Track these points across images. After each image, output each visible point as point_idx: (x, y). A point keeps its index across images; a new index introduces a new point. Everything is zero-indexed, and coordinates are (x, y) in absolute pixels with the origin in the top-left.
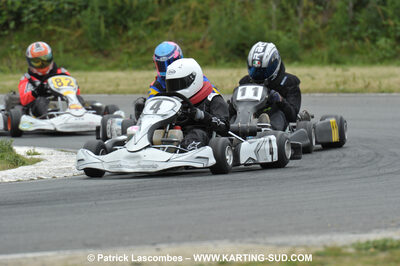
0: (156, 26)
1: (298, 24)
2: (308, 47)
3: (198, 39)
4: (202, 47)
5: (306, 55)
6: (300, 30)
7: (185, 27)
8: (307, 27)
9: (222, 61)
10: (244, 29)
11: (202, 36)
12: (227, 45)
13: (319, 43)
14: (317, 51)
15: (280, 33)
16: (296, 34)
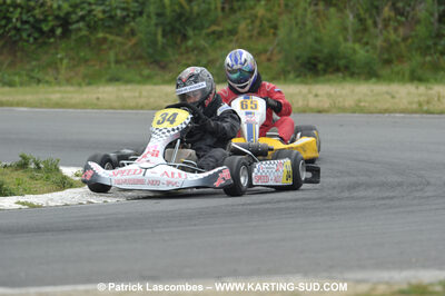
0: (219, 36)
1: (377, 36)
2: (388, 62)
3: (265, 51)
4: (269, 60)
5: (385, 71)
6: (379, 42)
7: (251, 37)
8: (387, 40)
9: (292, 76)
10: (317, 40)
11: (270, 48)
12: (297, 58)
13: (400, 58)
14: (397, 67)
15: (357, 46)
16: (374, 47)
